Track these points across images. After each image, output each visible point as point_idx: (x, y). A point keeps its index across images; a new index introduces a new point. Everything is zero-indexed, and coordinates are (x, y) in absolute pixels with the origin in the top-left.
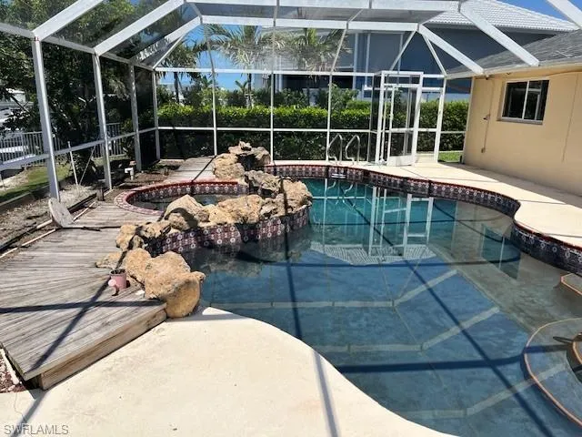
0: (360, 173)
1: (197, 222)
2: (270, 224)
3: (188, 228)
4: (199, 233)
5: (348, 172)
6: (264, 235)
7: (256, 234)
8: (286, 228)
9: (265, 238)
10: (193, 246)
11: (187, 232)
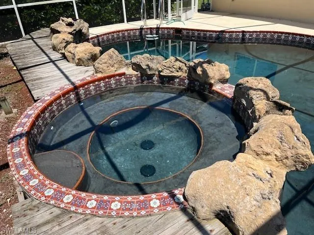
0: (172, 31)
5: (160, 32)
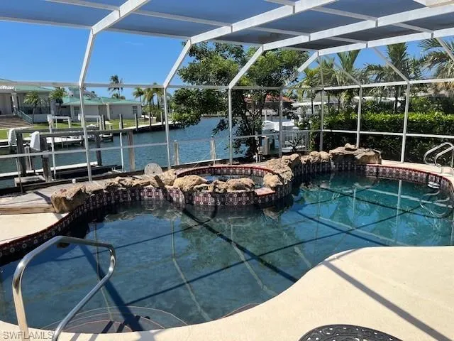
1: (164, 185)
2: (201, 195)
3: (158, 186)
4: (165, 191)
5: (442, 182)
6: (198, 202)
7: (192, 200)
8: (216, 202)
9: (198, 204)
10: (161, 198)
11: (158, 188)
